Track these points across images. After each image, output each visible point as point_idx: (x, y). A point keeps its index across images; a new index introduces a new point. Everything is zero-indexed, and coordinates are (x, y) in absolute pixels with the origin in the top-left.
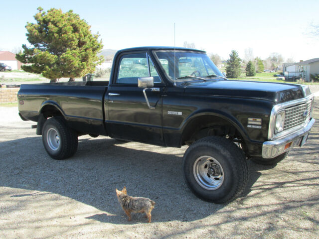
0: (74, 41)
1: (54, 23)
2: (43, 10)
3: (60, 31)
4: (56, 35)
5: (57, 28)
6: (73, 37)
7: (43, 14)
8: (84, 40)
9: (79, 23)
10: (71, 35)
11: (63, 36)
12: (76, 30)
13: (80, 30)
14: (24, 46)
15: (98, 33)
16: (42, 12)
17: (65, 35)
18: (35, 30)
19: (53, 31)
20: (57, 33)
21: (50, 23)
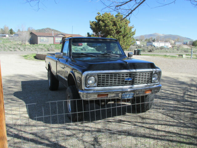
0: (113, 31)
1: (103, 21)
2: (100, 14)
3: (106, 25)
4: (103, 27)
5: (104, 24)
6: (112, 29)
7: (100, 16)
8: (120, 30)
9: (117, 21)
10: (111, 27)
11: (106, 28)
12: (115, 24)
13: (118, 24)
14: (88, 34)
15: (133, 26)
16: (100, 15)
17: (108, 27)
18: (93, 25)
19: (102, 25)
20: (104, 26)
21: (101, 21)
